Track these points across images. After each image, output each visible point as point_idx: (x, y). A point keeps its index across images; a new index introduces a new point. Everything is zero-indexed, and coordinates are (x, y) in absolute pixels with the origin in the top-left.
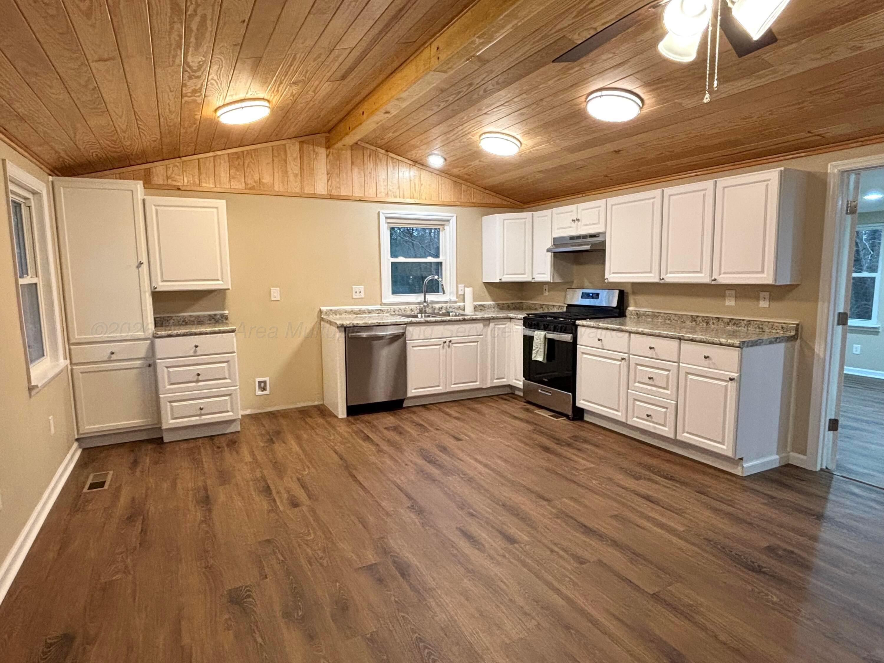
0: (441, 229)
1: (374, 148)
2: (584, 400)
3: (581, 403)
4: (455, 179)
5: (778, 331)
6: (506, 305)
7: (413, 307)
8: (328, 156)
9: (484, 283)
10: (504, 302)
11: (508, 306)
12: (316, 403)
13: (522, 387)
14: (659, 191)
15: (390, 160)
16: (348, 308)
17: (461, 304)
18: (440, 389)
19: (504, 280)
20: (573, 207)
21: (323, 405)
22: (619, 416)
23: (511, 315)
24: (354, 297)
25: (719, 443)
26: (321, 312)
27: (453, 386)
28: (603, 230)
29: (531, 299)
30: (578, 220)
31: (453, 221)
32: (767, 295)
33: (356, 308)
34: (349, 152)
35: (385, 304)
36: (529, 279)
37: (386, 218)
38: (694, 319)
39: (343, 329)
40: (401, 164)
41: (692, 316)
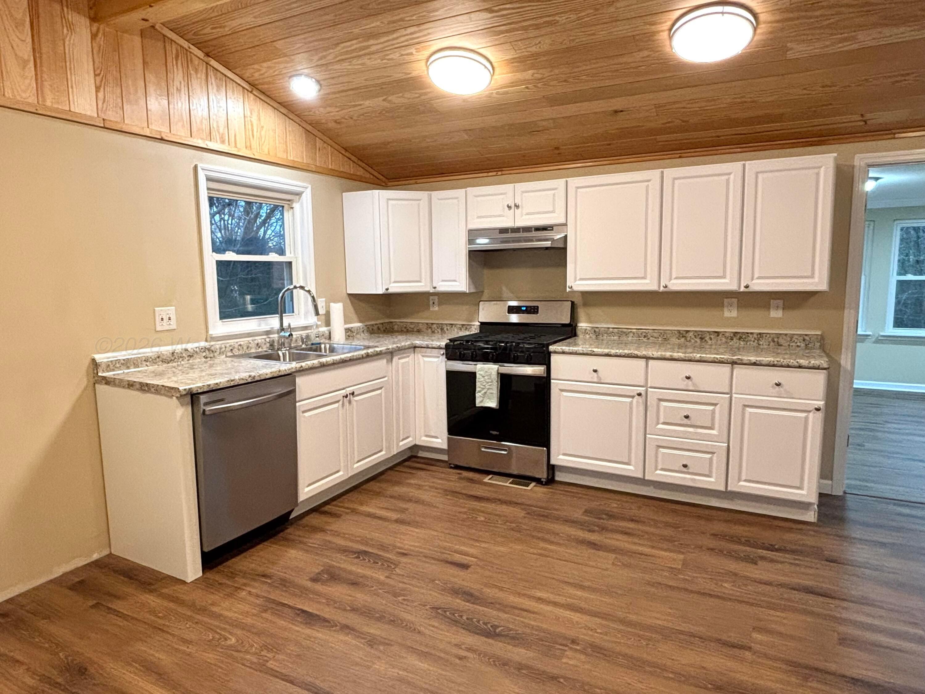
0: (286, 206)
1: (186, 44)
2: (565, 454)
3: (557, 459)
4: (309, 128)
5: (799, 344)
6: (375, 328)
7: (259, 339)
8: (94, 36)
9: (350, 295)
10: (373, 323)
11: (379, 329)
12: (95, 556)
13: (445, 446)
14: (657, 172)
15: (211, 73)
16: (149, 352)
17: (324, 329)
18: (340, 476)
19: (391, 291)
20: (508, 188)
21: (110, 555)
22: (631, 470)
23: (418, 342)
24: (159, 328)
25: (798, 488)
26: (95, 364)
27: (356, 466)
28: (563, 221)
29: (405, 316)
30: (517, 206)
31: (307, 196)
32: (780, 302)
33: (166, 350)
34: (137, 40)
35: (213, 339)
36: (428, 289)
37: (209, 179)
38: (682, 335)
39: (189, 398)
40: (230, 85)
41: (679, 331)
